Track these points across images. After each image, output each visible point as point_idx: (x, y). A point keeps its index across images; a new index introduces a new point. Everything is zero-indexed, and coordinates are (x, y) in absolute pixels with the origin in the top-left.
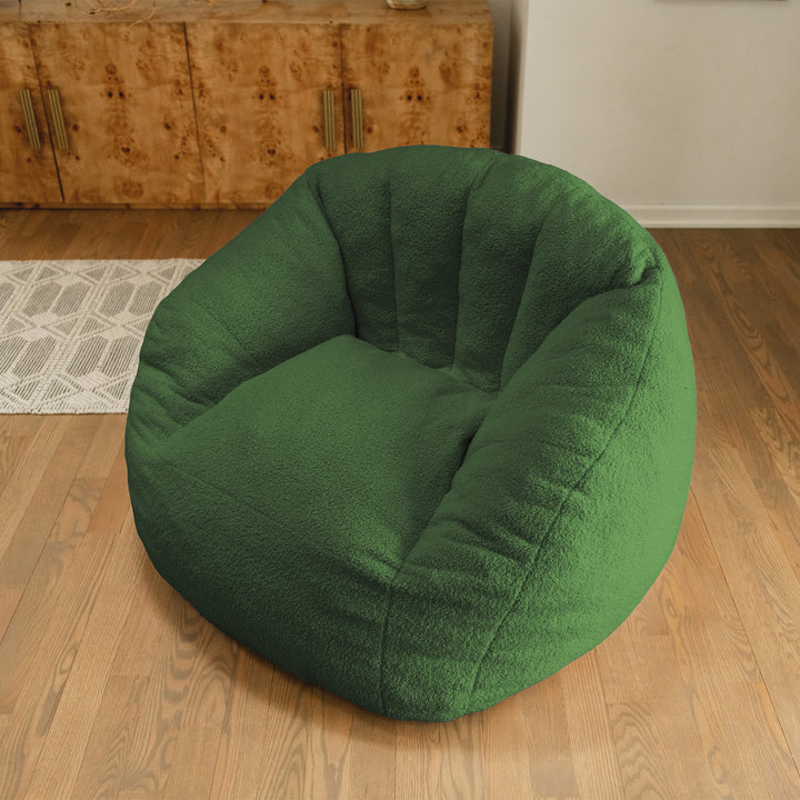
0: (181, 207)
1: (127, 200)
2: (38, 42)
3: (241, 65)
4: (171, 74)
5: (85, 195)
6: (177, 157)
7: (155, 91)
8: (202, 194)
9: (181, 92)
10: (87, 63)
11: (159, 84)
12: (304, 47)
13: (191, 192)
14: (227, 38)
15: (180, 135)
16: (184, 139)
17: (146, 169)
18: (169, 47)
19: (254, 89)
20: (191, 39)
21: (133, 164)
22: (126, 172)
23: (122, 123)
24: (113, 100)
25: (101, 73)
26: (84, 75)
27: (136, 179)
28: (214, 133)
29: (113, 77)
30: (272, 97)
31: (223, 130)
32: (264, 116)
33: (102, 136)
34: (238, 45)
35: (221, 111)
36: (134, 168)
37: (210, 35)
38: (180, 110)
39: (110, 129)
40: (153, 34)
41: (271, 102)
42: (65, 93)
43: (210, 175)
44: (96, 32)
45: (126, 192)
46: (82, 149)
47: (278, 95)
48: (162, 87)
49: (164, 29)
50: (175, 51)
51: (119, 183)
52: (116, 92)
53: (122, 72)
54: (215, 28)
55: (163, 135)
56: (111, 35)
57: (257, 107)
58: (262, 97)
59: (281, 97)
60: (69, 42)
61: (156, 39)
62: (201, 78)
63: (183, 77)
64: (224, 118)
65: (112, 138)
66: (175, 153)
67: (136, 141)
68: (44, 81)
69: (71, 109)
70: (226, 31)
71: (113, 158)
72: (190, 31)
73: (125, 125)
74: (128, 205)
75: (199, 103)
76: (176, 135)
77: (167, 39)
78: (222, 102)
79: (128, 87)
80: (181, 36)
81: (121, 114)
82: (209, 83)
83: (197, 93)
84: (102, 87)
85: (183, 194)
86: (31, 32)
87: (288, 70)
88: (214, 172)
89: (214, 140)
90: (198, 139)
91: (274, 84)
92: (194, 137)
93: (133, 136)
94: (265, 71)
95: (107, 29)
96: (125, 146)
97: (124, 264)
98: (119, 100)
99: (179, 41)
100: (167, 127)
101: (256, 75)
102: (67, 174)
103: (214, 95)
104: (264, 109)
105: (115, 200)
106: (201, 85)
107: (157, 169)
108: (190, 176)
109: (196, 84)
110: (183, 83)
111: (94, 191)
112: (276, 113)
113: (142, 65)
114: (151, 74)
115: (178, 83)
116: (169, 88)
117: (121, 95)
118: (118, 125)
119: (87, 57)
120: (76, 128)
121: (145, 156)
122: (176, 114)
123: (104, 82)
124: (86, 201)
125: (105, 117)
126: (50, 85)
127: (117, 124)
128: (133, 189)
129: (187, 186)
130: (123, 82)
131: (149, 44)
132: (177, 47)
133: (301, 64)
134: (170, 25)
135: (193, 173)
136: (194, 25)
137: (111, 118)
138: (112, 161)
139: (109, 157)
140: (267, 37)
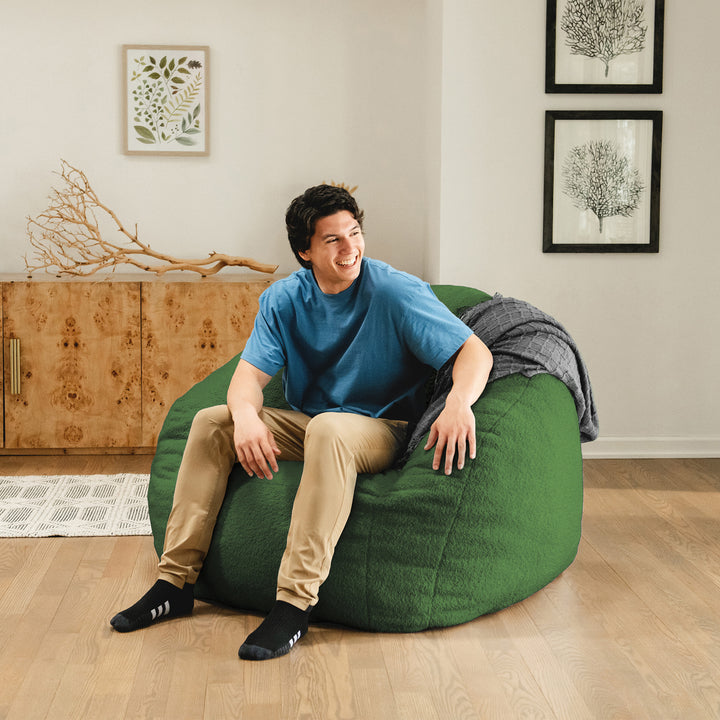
0: (116, 452)
1: (66, 444)
2: (9, 300)
3: (187, 318)
4: (125, 325)
5: (26, 440)
6: (119, 402)
7: (108, 341)
8: (139, 438)
9: (131, 342)
10: (50, 317)
11: (112, 335)
12: (245, 303)
13: (128, 436)
14: (177, 294)
15: (125, 381)
16: (129, 384)
17: (88, 414)
18: (125, 302)
19: (197, 339)
20: (145, 295)
21: (77, 409)
22: (70, 417)
23: (73, 371)
24: (67, 350)
25: (60, 325)
26: (45, 328)
27: (77, 424)
28: (156, 380)
29: (71, 329)
30: (213, 346)
31: (166, 376)
32: (204, 363)
33: (52, 383)
34: (185, 301)
35: (165, 359)
36: (77, 412)
37: (163, 293)
38: (128, 358)
39: (61, 376)
40: (112, 291)
41: (211, 351)
42: (26, 343)
43: (149, 419)
44: (62, 290)
45: (66, 437)
46: (31, 394)
47: (218, 345)
48: (115, 337)
49: (123, 287)
50: (131, 306)
51: (61, 428)
52: (71, 343)
53: (80, 324)
54: (168, 287)
55: (110, 380)
56: (75, 292)
57: (198, 356)
58: (203, 346)
59: (220, 346)
60: (36, 299)
61: (115, 296)
62: (150, 330)
63: (135, 329)
64: (167, 366)
65: (61, 384)
66: (117, 399)
67: (83, 387)
68: (8, 334)
69: (28, 358)
70: (177, 289)
71: (59, 404)
72: (145, 288)
73: (76, 372)
74: (65, 450)
75: (146, 353)
76: (121, 382)
77: (124, 296)
78: (166, 351)
79: (82, 338)
80: (137, 293)
81: (73, 363)
82: (157, 334)
83: (145, 343)
84: (59, 339)
85: (120, 437)
86: (4, 291)
87: (229, 322)
88: (152, 416)
89: (156, 385)
90: (141, 385)
91: (215, 335)
92: (137, 383)
93: (82, 382)
94: (208, 323)
95: (72, 287)
96: (72, 392)
97: (77, 477)
98: (74, 350)
99: (135, 298)
100: (114, 374)
101: (200, 327)
102: (13, 419)
103: (160, 344)
104: (204, 357)
105: (54, 446)
106: (150, 336)
107: (99, 414)
108: (130, 421)
109: (146, 335)
110: (133, 333)
111: (35, 436)
112: (216, 360)
113: (99, 318)
114: (105, 326)
115: (129, 334)
116: (120, 339)
117: (76, 345)
118: (69, 373)
119: (51, 311)
120: (29, 375)
121: (89, 402)
122: (122, 361)
123: (63, 333)
124: (25, 446)
125: (58, 365)
126: (12, 336)
127: (68, 371)
128: (74, 434)
129: (125, 429)
130: (79, 333)
131: (108, 300)
132: (133, 303)
133: (241, 317)
134: (129, 284)
135: (132, 417)
136: (149, 284)
137: (63, 366)
138: (58, 407)
139: (56, 403)
140: (212, 294)
